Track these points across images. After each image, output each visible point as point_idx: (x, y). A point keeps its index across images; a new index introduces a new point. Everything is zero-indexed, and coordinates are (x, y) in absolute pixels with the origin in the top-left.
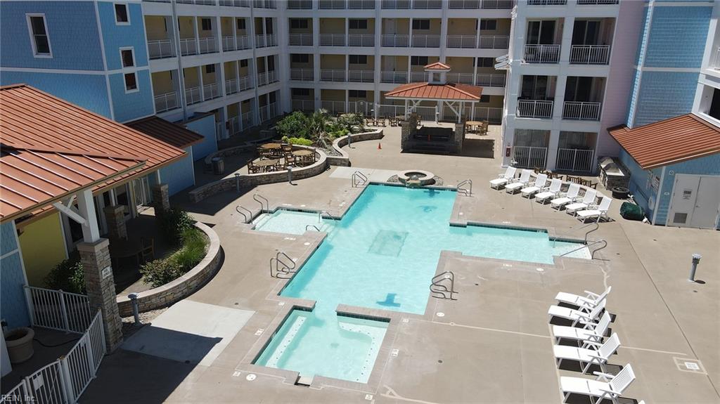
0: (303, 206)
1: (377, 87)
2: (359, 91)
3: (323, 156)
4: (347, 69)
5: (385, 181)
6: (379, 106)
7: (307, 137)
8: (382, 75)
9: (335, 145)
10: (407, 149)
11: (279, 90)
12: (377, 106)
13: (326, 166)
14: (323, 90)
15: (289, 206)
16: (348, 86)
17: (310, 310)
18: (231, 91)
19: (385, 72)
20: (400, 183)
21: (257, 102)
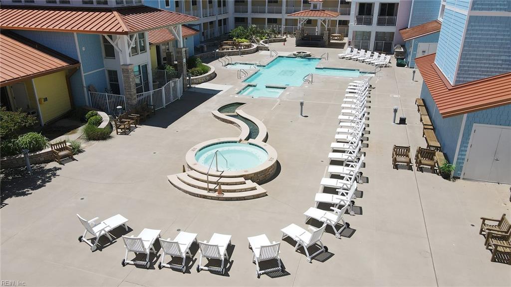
0: (247, 62)
1: (283, 16)
2: (274, 19)
3: (255, 46)
4: (267, 6)
5: (287, 56)
6: (284, 27)
7: (246, 38)
8: (287, 9)
9: (261, 42)
10: (298, 45)
11: (228, 18)
12: (283, 27)
13: (257, 50)
14: (253, 19)
15: (241, 62)
16: (267, 16)
17: (255, 86)
18: (205, 16)
19: (289, 8)
20: (294, 56)
21: (217, 23)
